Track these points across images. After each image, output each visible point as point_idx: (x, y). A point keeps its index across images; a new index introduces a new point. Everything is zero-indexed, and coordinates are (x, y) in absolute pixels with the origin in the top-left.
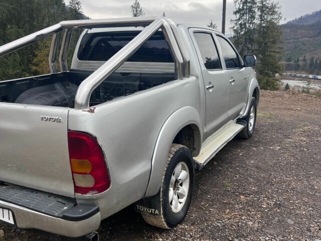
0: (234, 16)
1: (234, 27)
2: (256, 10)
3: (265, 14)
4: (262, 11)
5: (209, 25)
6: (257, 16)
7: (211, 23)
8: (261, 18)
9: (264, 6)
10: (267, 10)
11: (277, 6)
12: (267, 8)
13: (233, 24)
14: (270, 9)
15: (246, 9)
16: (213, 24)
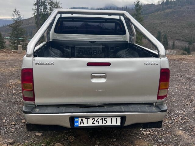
0: (34, 6)
1: (35, 13)
2: (47, 4)
3: (53, 7)
4: (51, 5)
5: (14, 11)
6: (48, 8)
7: (16, 10)
8: (51, 9)
9: (52, 2)
10: (54, 5)
11: (59, 3)
12: (54, 3)
13: (34, 11)
14: (55, 4)
15: (42, 3)
16: (17, 10)
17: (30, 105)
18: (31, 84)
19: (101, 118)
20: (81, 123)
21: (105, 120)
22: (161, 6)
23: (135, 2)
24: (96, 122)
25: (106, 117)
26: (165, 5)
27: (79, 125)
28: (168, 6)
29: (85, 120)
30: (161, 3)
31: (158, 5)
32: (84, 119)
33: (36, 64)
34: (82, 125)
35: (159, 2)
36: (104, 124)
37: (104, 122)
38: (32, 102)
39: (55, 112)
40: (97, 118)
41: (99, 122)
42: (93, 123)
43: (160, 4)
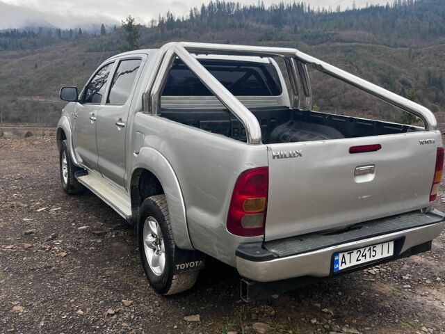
17: (251, 245)
18: (265, 198)
19: (368, 248)
20: (342, 263)
21: (374, 251)
22: (160, 31)
23: (125, 21)
24: (363, 256)
25: (374, 244)
26: (168, 29)
27: (340, 268)
28: (174, 30)
29: (347, 256)
30: (158, 23)
31: (153, 28)
32: (346, 254)
33: (274, 157)
34: (344, 266)
35: (153, 21)
36: (373, 259)
37: (373, 253)
38: (259, 238)
39: (310, 249)
40: (363, 249)
41: (365, 256)
42: (357, 260)
43: (155, 27)
